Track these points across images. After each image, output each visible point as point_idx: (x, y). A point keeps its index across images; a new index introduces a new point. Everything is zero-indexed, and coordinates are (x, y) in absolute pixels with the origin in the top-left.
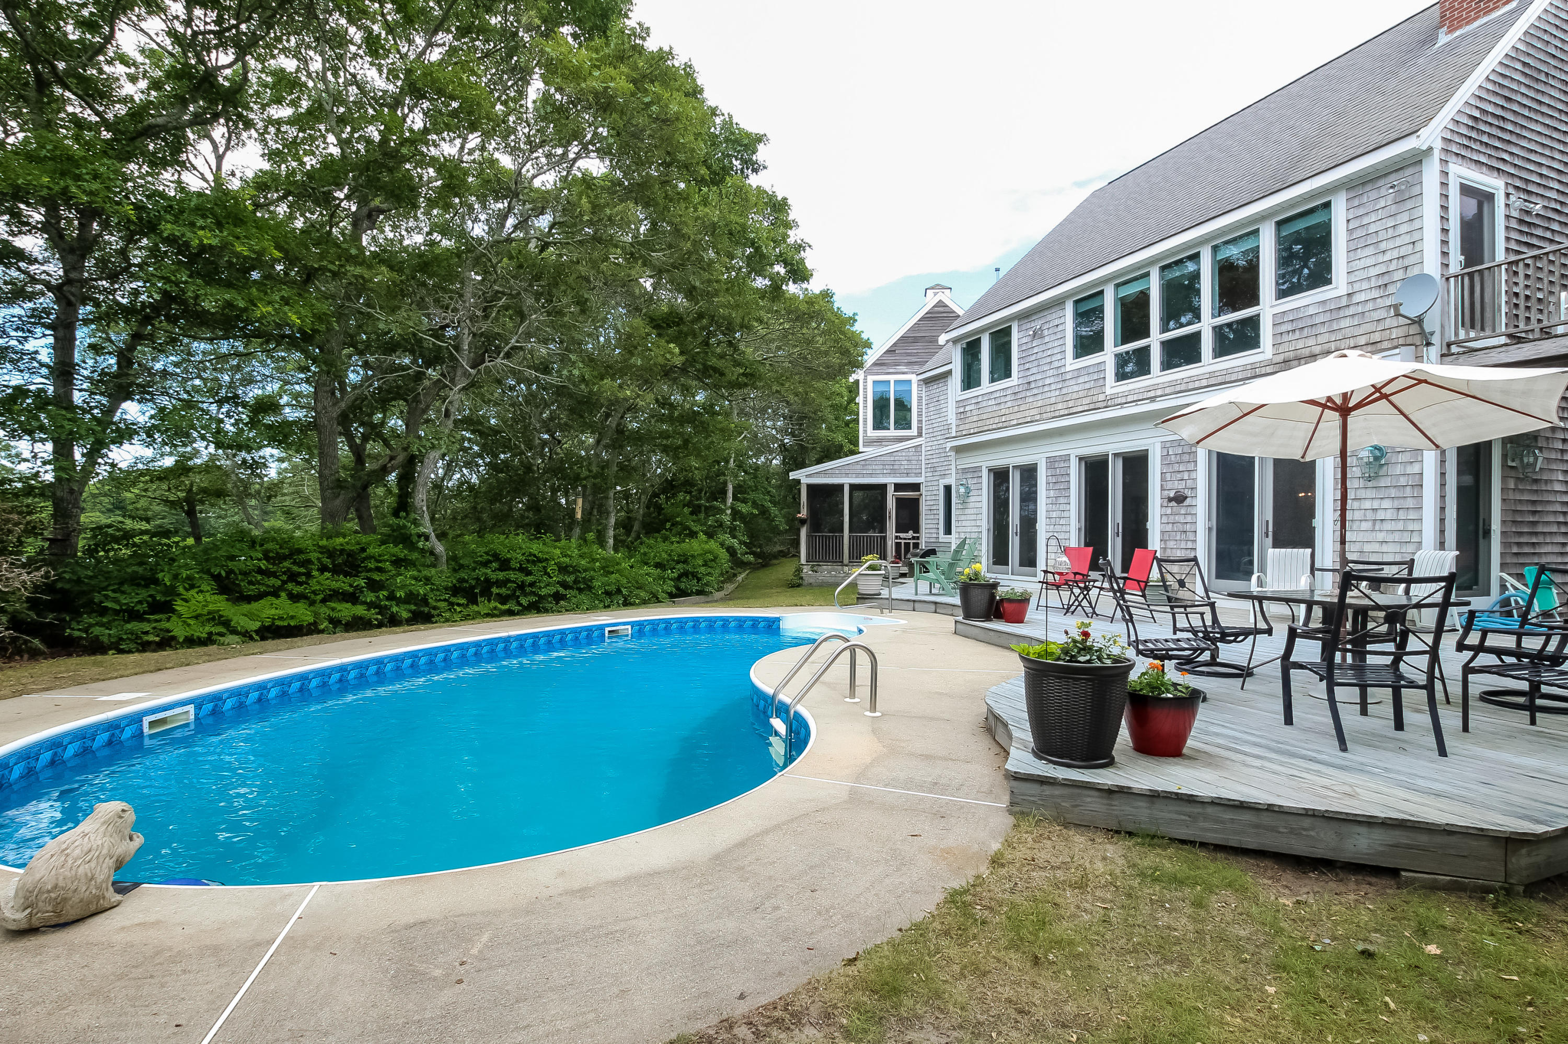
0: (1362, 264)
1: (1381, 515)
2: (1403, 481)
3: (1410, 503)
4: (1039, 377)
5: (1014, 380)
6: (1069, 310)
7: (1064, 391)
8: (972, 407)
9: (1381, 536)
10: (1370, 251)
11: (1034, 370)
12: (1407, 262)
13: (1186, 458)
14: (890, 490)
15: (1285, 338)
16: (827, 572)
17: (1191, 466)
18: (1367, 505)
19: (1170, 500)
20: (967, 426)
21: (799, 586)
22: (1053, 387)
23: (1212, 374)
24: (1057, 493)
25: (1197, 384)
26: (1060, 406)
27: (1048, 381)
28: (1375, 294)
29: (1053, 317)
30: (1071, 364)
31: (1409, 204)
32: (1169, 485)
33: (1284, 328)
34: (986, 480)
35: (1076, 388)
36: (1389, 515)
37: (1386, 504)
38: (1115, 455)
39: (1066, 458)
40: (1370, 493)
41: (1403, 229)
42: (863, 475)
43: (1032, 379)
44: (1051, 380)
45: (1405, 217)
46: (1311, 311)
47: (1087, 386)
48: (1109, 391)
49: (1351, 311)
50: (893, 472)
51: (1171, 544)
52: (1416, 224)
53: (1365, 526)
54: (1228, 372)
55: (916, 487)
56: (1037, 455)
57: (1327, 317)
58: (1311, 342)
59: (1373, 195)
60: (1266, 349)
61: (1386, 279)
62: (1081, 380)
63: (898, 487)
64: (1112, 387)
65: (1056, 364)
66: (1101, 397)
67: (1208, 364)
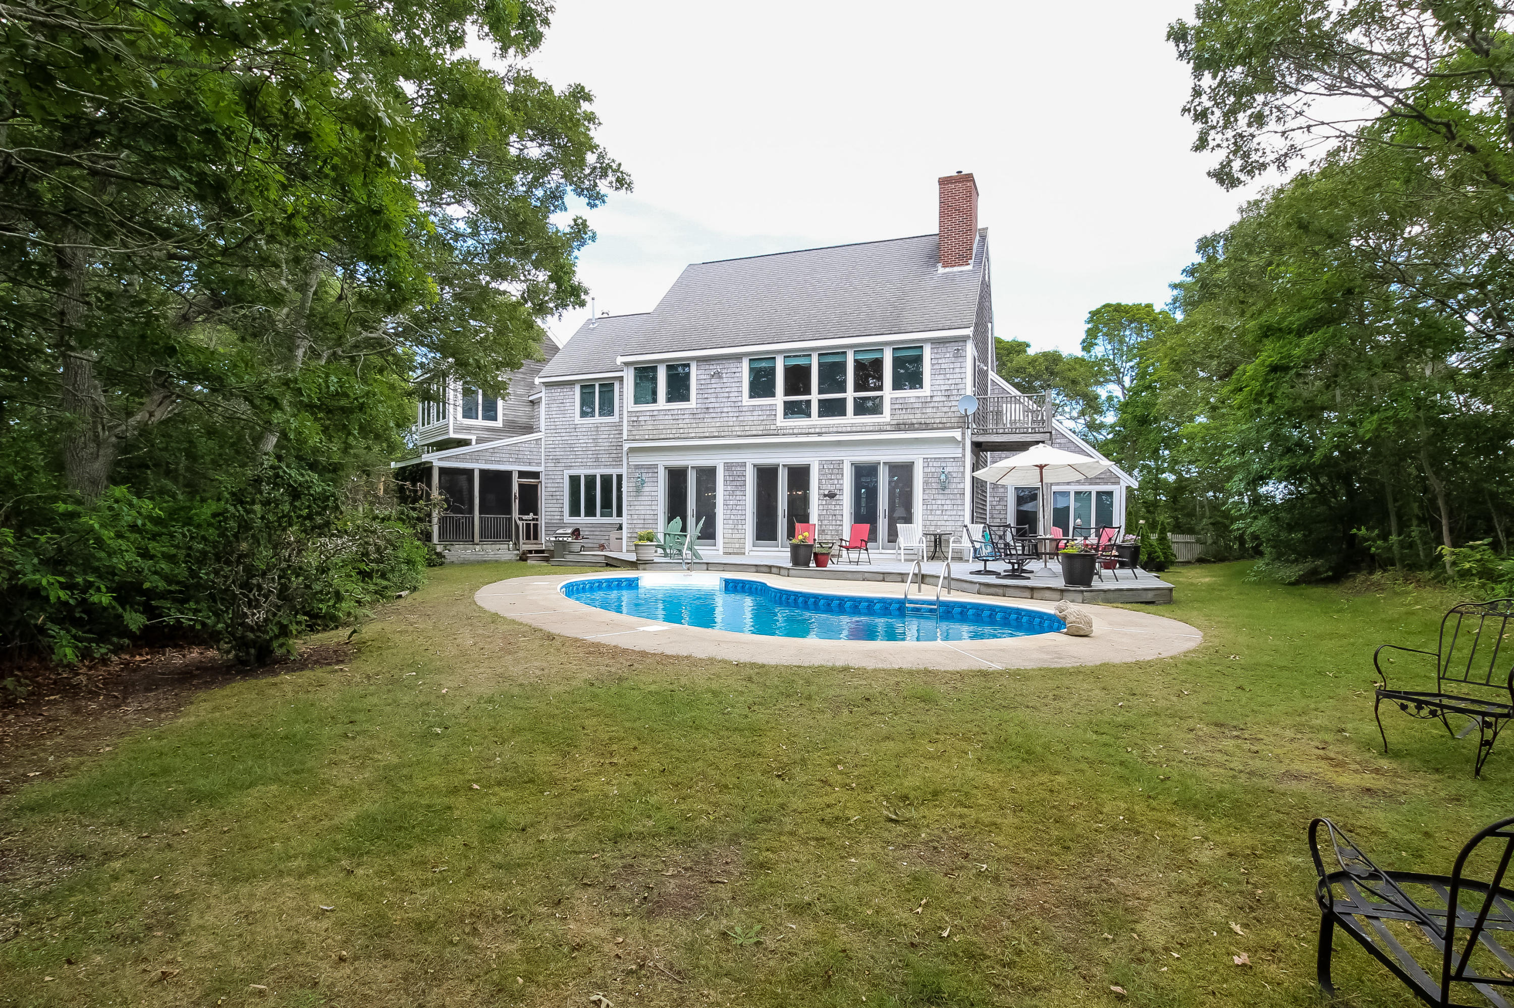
0: (938, 382)
1: (945, 507)
2: (956, 491)
3: (959, 502)
4: (717, 405)
5: (693, 403)
6: (745, 365)
7: (741, 418)
8: (647, 418)
9: (946, 518)
10: (942, 377)
11: (713, 400)
12: (959, 387)
13: (836, 471)
14: (515, 476)
15: (898, 412)
16: (459, 552)
17: (839, 477)
18: (939, 502)
19: (825, 496)
20: (641, 432)
21: (442, 564)
22: (731, 414)
23: (853, 425)
24: (734, 488)
25: (844, 429)
26: (737, 428)
27: (725, 410)
28: (944, 399)
29: (732, 366)
30: (747, 401)
31: (960, 360)
32: (824, 487)
33: (897, 406)
34: (662, 476)
35: (751, 418)
36: (950, 507)
37: (948, 502)
38: (784, 466)
39: (744, 465)
40: (941, 497)
41: (957, 370)
42: (492, 462)
43: (710, 405)
44: (729, 409)
45: (958, 365)
46: (912, 400)
47: (761, 418)
48: (779, 424)
49: (932, 405)
50: (518, 461)
51: (826, 522)
52: (963, 370)
53: (939, 512)
54: (864, 425)
55: (536, 475)
56: (717, 461)
57: (920, 405)
58: (911, 416)
59: (944, 350)
60: (886, 416)
61: (949, 393)
62: (755, 413)
63: (522, 474)
64: (780, 421)
65: (734, 399)
66: (773, 427)
67: (850, 418)
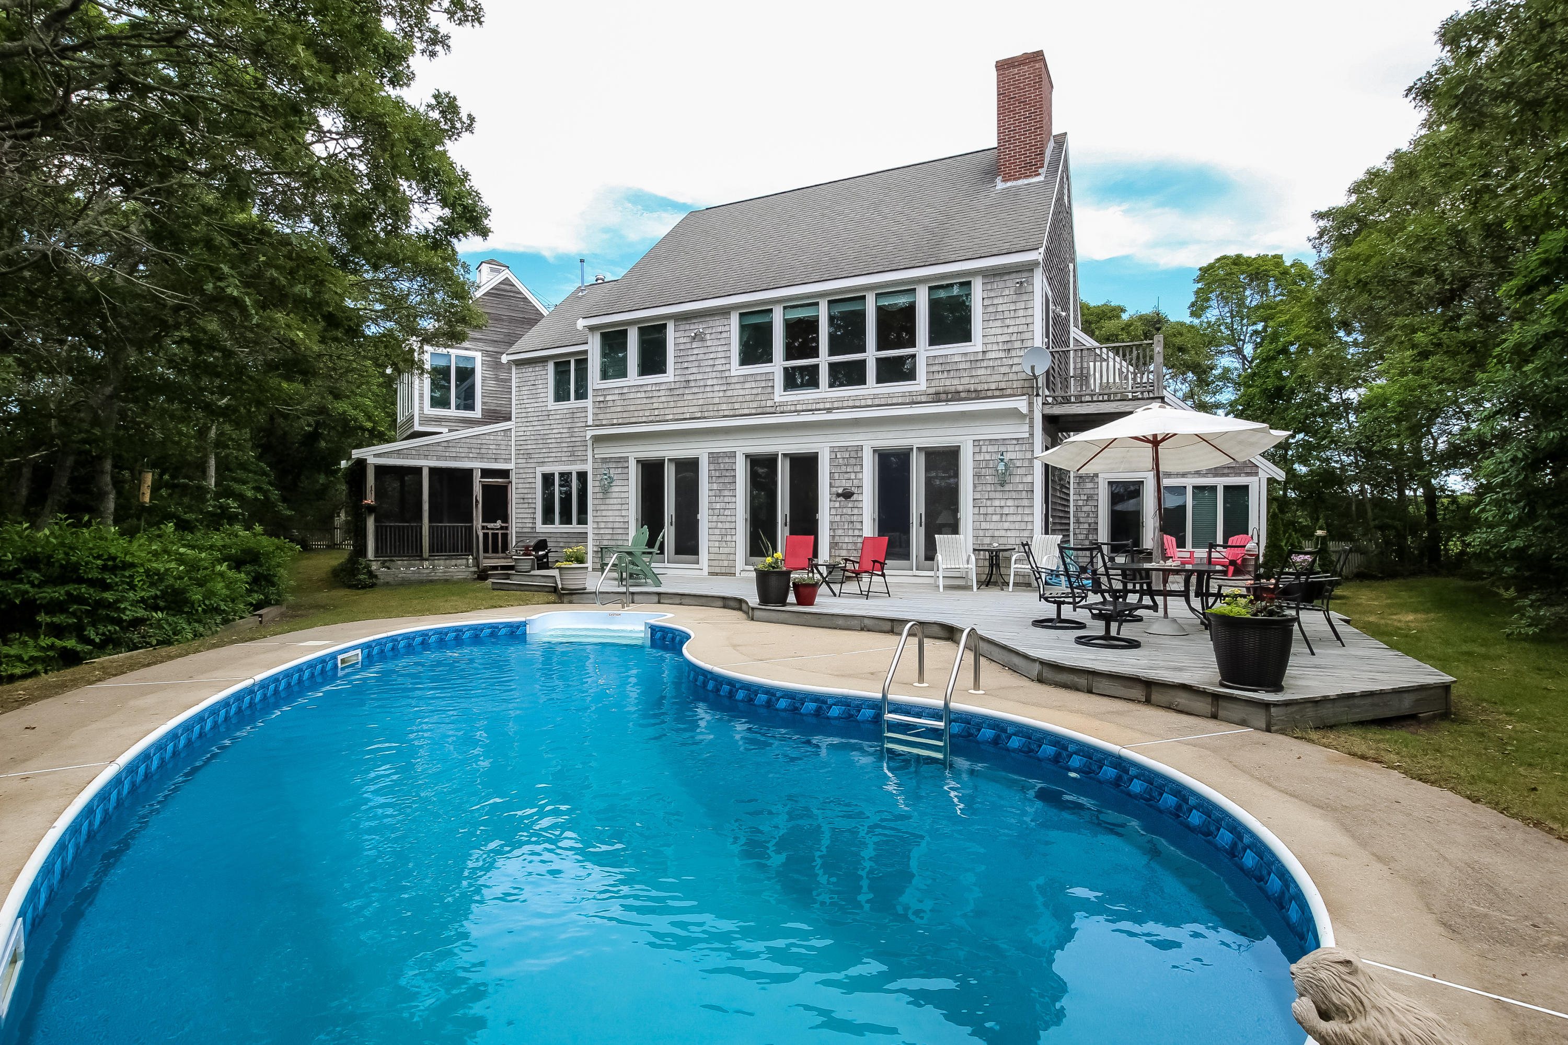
0: (993, 331)
1: (1006, 511)
2: (1020, 487)
3: (1026, 503)
4: (699, 377)
5: (670, 376)
6: (734, 321)
7: (729, 393)
8: (616, 397)
9: (1006, 525)
10: (998, 323)
11: (695, 370)
12: (1024, 336)
13: (853, 461)
14: (477, 476)
15: (937, 376)
16: (404, 569)
17: (857, 469)
18: (997, 503)
19: (838, 495)
20: (609, 416)
22: (716, 388)
23: (875, 396)
24: (721, 486)
25: (863, 403)
26: (724, 407)
27: (710, 382)
28: (1002, 354)
29: (717, 324)
30: (736, 369)
31: (1025, 297)
32: (837, 483)
33: (936, 368)
34: (633, 471)
35: (742, 392)
36: (1012, 510)
37: (1010, 503)
38: (785, 455)
39: (733, 455)
40: (999, 495)
41: (1021, 313)
42: (446, 458)
43: (691, 377)
44: (715, 382)
45: (1022, 305)
46: (956, 359)
47: (754, 392)
48: (777, 399)
49: (985, 364)
50: (480, 457)
51: (840, 532)
52: (1030, 312)
53: (995, 518)
54: (890, 396)
55: (505, 474)
56: (700, 450)
57: (968, 365)
58: (956, 382)
59: (1001, 285)
60: (921, 384)
61: (1009, 346)
62: (747, 385)
63: (486, 473)
64: (780, 395)
65: (720, 368)
66: (769, 403)
67: (872, 387)
